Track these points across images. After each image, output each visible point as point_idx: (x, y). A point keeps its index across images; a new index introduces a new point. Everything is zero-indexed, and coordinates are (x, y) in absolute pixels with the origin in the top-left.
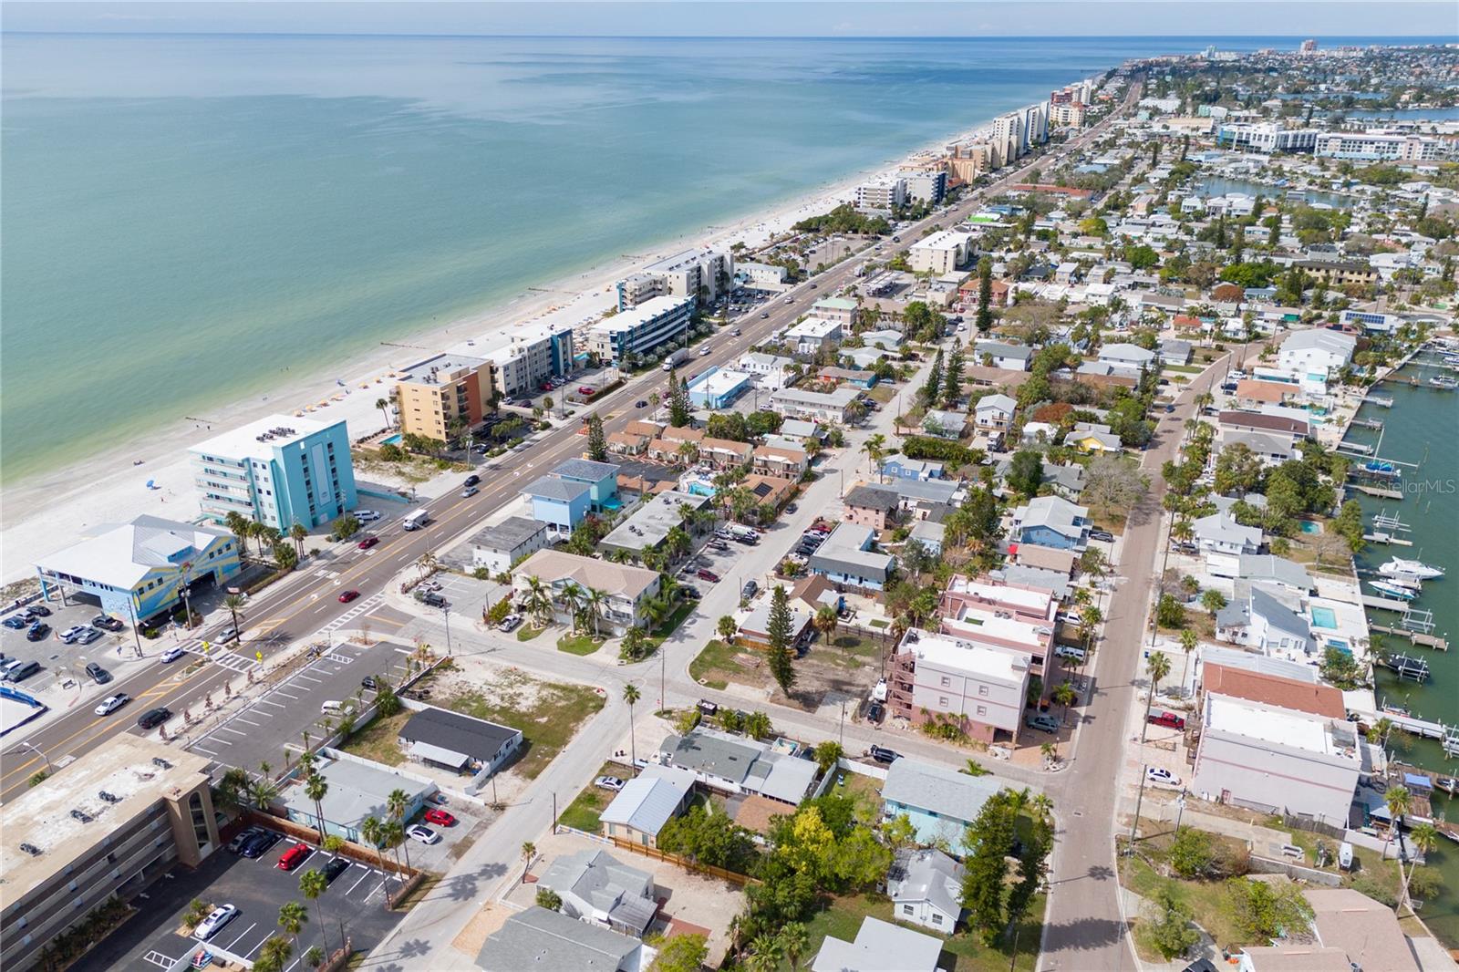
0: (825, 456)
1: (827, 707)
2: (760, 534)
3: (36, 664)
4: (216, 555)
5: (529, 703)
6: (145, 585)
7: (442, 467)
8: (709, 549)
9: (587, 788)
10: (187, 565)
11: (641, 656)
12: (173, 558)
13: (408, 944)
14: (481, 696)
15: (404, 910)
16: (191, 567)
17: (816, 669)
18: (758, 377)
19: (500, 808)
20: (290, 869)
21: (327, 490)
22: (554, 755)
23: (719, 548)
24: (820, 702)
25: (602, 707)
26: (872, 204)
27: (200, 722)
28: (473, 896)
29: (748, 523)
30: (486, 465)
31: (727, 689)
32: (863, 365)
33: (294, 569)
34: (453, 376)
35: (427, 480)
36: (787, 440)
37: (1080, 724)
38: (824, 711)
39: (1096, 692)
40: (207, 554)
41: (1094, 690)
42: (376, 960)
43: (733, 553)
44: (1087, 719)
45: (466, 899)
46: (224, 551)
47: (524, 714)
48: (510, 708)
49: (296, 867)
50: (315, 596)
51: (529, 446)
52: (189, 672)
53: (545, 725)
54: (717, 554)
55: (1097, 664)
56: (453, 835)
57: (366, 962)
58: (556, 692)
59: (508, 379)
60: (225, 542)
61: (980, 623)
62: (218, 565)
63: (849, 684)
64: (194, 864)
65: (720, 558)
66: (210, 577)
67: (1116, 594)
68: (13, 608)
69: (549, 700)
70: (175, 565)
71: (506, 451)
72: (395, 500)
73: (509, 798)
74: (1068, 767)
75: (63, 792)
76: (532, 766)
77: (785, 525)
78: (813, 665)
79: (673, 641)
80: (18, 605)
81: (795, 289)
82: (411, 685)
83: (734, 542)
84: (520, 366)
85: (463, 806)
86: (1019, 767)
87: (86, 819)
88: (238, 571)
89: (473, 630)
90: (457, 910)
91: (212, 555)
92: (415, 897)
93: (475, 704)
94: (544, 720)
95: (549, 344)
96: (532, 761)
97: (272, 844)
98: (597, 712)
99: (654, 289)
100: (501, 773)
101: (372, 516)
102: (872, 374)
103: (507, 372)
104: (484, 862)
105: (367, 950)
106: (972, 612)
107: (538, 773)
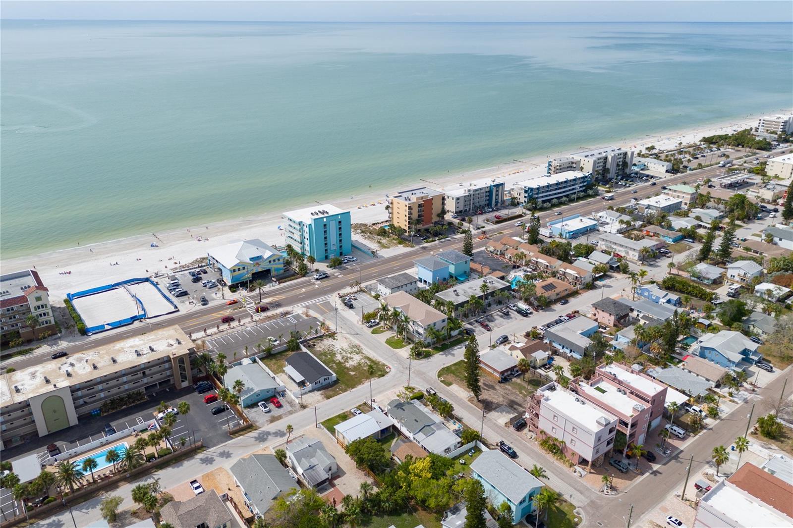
0: (610, 277)
1: (497, 413)
2: (534, 312)
3: (186, 292)
4: (272, 262)
5: (353, 363)
6: (236, 268)
7: (400, 243)
8: (499, 313)
9: (347, 412)
10: (257, 264)
11: (421, 357)
12: (252, 259)
13: (224, 451)
14: (335, 354)
15: (234, 436)
16: (259, 265)
17: (507, 391)
18: (603, 224)
19: (304, 407)
20: (207, 403)
21: (335, 243)
22: (345, 391)
23: (504, 313)
24: (494, 409)
25: (383, 376)
26: (767, 130)
27: (223, 332)
28: (264, 441)
29: (530, 304)
30: (421, 246)
31: (451, 387)
32: (677, 228)
33: (304, 276)
34: (418, 199)
35: (388, 248)
36: (590, 263)
37: (647, 474)
38: (493, 415)
39: (676, 459)
40: (268, 261)
41: (676, 457)
42: (208, 453)
43: (511, 318)
44: (655, 473)
45: (260, 442)
46: (277, 261)
47: (347, 368)
48: (343, 363)
49: (211, 402)
50: (304, 290)
51: (449, 240)
52: (234, 310)
53: (352, 376)
54: (501, 316)
55: (691, 444)
56: (276, 412)
57: (205, 452)
58: (368, 362)
59: (458, 205)
60: (278, 257)
61: (603, 392)
62: (273, 267)
63: (520, 405)
64: (178, 388)
65: (502, 319)
66: (268, 271)
67: (745, 405)
68: (197, 268)
69: (362, 365)
70: (252, 262)
71: (435, 241)
72: (368, 255)
73: (311, 404)
74: (618, 496)
75: (142, 342)
76: (331, 393)
77: (555, 310)
78: (507, 389)
79: (442, 355)
80: (199, 267)
81: (673, 177)
82: (310, 340)
83: (516, 313)
84: (467, 199)
85: (289, 401)
86: (585, 484)
87: (139, 355)
88: (282, 271)
89: (355, 323)
90: (253, 445)
91: (270, 262)
92: (241, 433)
93: (329, 357)
94: (352, 373)
95: (488, 190)
96: (333, 390)
97: (209, 390)
98: (379, 378)
99: (571, 166)
100: (316, 392)
101: (352, 260)
102: (680, 234)
103: (458, 201)
104: (279, 428)
105: (209, 448)
106: (603, 385)
107: (331, 397)
